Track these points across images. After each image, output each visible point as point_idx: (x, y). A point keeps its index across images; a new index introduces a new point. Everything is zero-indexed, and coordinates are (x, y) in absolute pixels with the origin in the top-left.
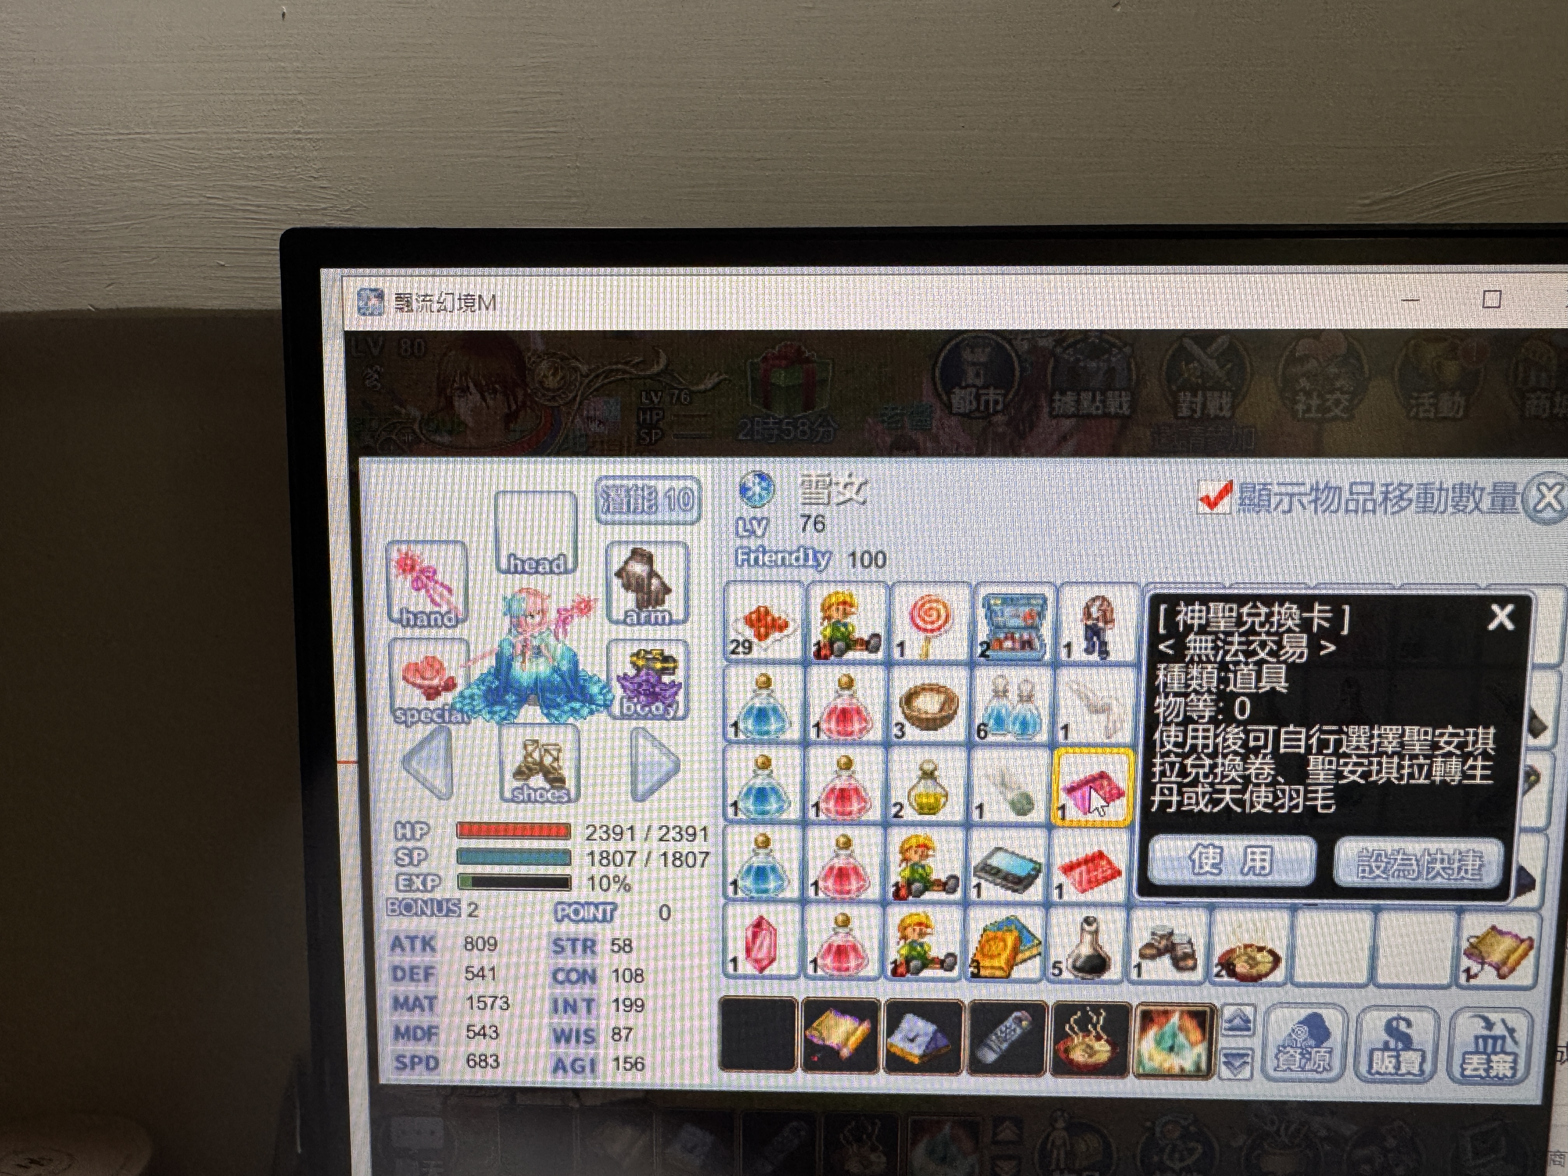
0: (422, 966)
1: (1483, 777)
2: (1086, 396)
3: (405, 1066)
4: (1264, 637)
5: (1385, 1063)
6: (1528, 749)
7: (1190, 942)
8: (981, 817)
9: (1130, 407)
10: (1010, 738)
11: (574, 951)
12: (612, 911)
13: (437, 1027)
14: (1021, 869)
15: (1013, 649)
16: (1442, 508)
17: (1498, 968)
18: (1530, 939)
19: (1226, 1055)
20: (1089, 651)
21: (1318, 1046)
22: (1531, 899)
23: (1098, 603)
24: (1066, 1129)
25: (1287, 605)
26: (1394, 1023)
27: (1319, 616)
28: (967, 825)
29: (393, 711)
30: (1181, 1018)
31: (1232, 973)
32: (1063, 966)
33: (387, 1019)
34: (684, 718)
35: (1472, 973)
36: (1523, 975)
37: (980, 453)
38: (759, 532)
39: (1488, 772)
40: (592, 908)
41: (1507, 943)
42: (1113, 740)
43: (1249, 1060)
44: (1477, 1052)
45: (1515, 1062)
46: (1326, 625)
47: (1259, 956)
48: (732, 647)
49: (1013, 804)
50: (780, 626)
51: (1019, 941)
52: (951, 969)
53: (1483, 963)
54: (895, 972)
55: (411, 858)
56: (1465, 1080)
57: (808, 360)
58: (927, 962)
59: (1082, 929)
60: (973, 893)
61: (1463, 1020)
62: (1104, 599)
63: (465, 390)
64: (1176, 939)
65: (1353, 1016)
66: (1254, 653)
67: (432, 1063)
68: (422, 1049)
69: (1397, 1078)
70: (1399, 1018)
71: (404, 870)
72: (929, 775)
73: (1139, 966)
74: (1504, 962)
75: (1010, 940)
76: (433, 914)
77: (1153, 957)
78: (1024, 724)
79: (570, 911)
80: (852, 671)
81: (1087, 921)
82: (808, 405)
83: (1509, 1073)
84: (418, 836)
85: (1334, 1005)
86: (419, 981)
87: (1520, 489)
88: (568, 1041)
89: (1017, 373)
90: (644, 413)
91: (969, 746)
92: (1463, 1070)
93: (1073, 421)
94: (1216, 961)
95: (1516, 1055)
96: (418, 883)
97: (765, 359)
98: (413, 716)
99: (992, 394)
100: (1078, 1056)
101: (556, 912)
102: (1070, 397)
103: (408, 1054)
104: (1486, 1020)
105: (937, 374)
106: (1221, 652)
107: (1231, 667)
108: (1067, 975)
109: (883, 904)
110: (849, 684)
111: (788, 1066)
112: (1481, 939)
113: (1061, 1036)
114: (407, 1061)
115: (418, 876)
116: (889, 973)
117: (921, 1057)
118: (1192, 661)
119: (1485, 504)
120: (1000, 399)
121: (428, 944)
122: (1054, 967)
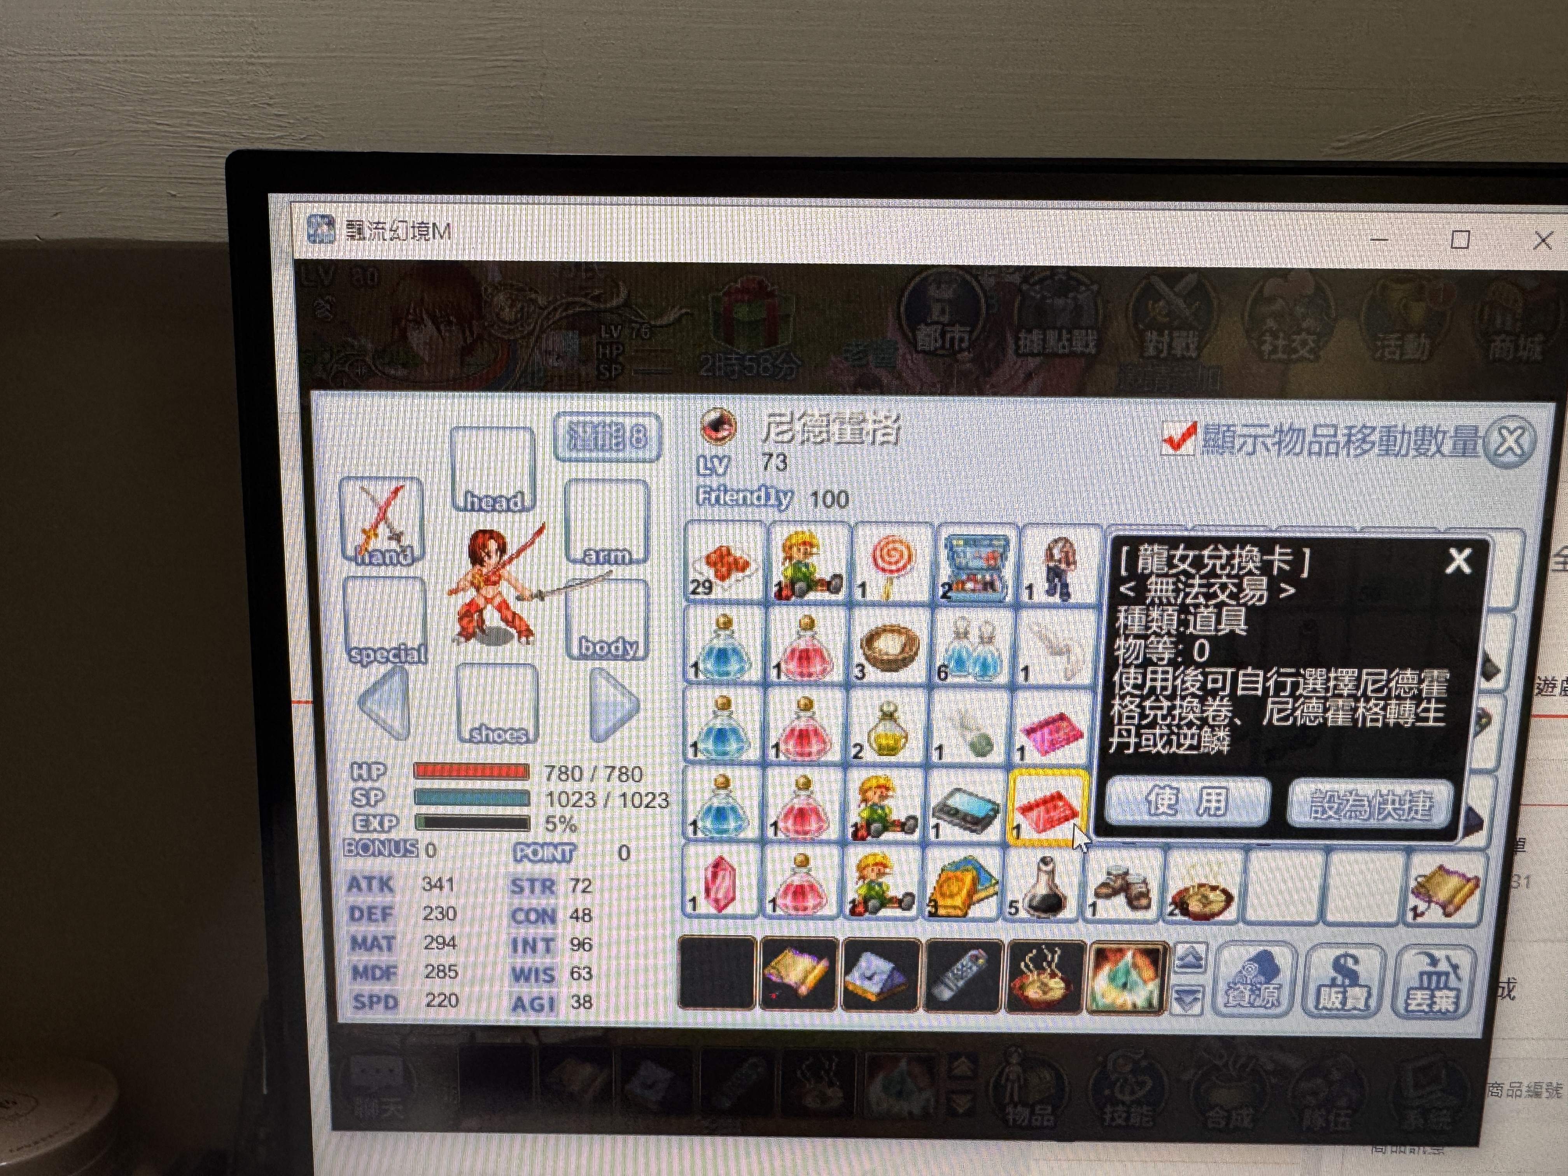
0: (381, 905)
1: (1436, 720)
2: (1052, 335)
3: (364, 1005)
4: (1224, 580)
5: (1330, 999)
6: (1481, 692)
7: (1145, 882)
8: (940, 758)
9: (1096, 346)
10: (971, 680)
11: (532, 891)
12: (571, 852)
13: (395, 967)
14: (979, 810)
15: (973, 591)
16: (1403, 452)
17: (1444, 907)
18: (1477, 879)
19: (1177, 992)
20: (1051, 592)
21: (1268, 981)
22: (1478, 839)
23: (1060, 545)
24: (1020, 1064)
25: (1248, 548)
26: (1342, 961)
27: (1279, 559)
28: (927, 766)
29: (349, 651)
30: (1134, 956)
31: (1185, 911)
32: (1020, 905)
33: (345, 959)
34: (644, 659)
35: (1419, 911)
36: (1468, 913)
37: (945, 390)
38: (721, 471)
39: (1441, 715)
40: (551, 849)
41: (1454, 882)
42: (1072, 682)
43: (1200, 996)
44: (1421, 988)
45: (1458, 997)
46: (1287, 568)
47: (1212, 896)
48: (691, 587)
49: (973, 746)
50: (743, 566)
51: (975, 882)
52: (909, 908)
53: (1430, 902)
54: (853, 912)
55: (368, 799)
56: (1409, 1015)
57: (771, 295)
58: (885, 902)
59: (1039, 869)
60: (932, 833)
61: (1408, 956)
62: (1066, 540)
63: (419, 322)
64: (1130, 879)
65: (1302, 952)
66: (1215, 595)
67: (391, 1002)
68: (381, 988)
69: (1343, 1013)
70: (1346, 955)
71: (361, 810)
72: (889, 716)
73: (1094, 905)
74: (1450, 901)
75: (968, 878)
76: (390, 855)
77: (1108, 896)
78: (985, 666)
79: (529, 851)
80: (813, 612)
81: (1044, 861)
82: (772, 340)
83: (1451, 1008)
84: (375, 776)
85: (1285, 943)
86: (376, 921)
87: (1481, 433)
88: (527, 979)
89: (984, 310)
90: (604, 347)
91: (929, 687)
92: (1407, 1005)
93: (1038, 360)
94: (1170, 900)
95: (1458, 990)
96: (375, 824)
97: (728, 294)
98: (368, 656)
99: (957, 332)
100: (1033, 993)
101: (515, 851)
102: (1036, 335)
103: (366, 994)
104: (1431, 956)
105: (902, 309)
106: (1182, 595)
107: (1192, 609)
108: (1023, 914)
109: (842, 843)
110: (810, 625)
111: (746, 1003)
112: (1429, 878)
113: (1016, 973)
114: (366, 1000)
115: (375, 817)
116: (847, 912)
117: (879, 994)
118: (1153, 603)
119: (1446, 449)
120: (966, 337)
121: (385, 884)
122: (1011, 906)
